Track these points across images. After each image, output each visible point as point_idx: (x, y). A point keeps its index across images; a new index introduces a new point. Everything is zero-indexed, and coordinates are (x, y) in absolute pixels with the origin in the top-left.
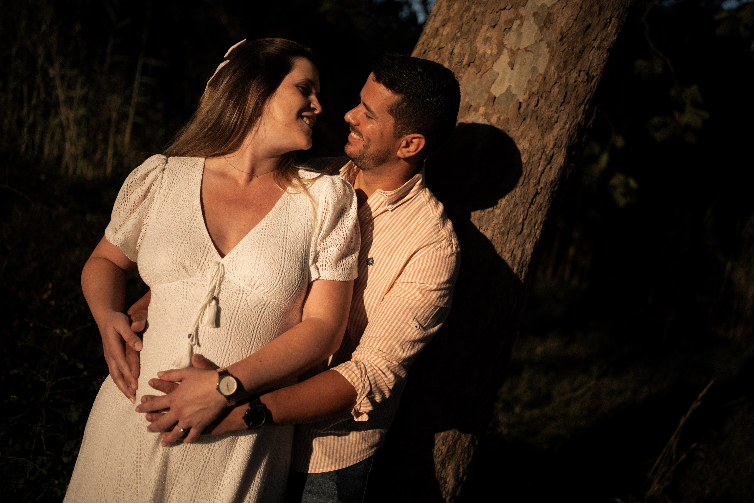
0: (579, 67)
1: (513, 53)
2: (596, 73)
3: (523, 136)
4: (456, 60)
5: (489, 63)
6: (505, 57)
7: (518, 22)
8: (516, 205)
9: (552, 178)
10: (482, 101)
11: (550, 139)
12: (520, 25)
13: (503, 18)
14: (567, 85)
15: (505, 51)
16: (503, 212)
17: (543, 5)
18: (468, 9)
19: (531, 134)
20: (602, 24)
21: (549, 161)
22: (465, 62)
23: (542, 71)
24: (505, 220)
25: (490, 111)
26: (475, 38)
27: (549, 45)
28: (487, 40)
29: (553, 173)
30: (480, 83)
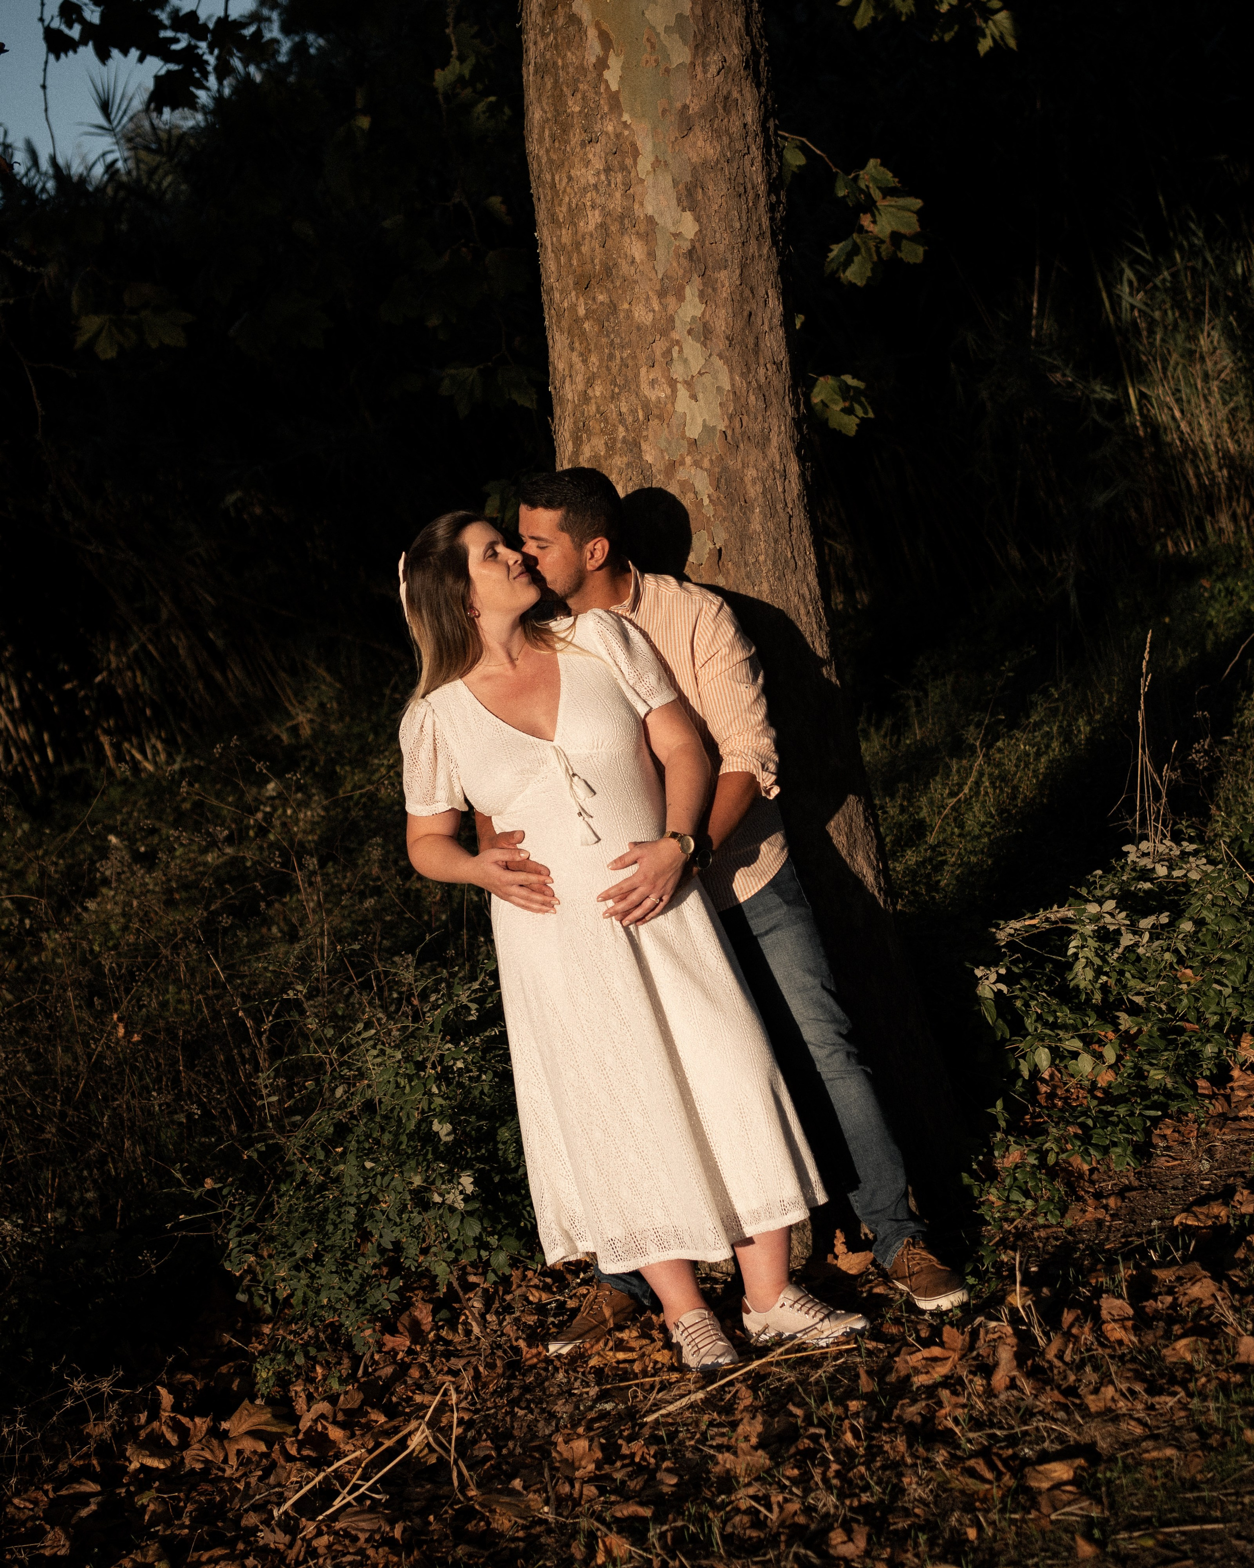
0: (762, 361)
1: (689, 384)
2: (782, 356)
3: (745, 465)
4: (631, 419)
5: (669, 406)
6: (682, 392)
7: (677, 348)
8: (776, 541)
9: (796, 492)
10: (684, 451)
11: (773, 451)
12: (681, 351)
13: (658, 353)
14: (760, 387)
15: (679, 386)
16: (767, 555)
17: (694, 318)
18: (611, 357)
19: (752, 458)
20: (762, 304)
21: (784, 476)
22: (641, 417)
23: (728, 387)
24: (774, 563)
25: (698, 457)
26: (638, 386)
27: (720, 356)
28: (653, 383)
29: (795, 486)
30: (671, 432)
